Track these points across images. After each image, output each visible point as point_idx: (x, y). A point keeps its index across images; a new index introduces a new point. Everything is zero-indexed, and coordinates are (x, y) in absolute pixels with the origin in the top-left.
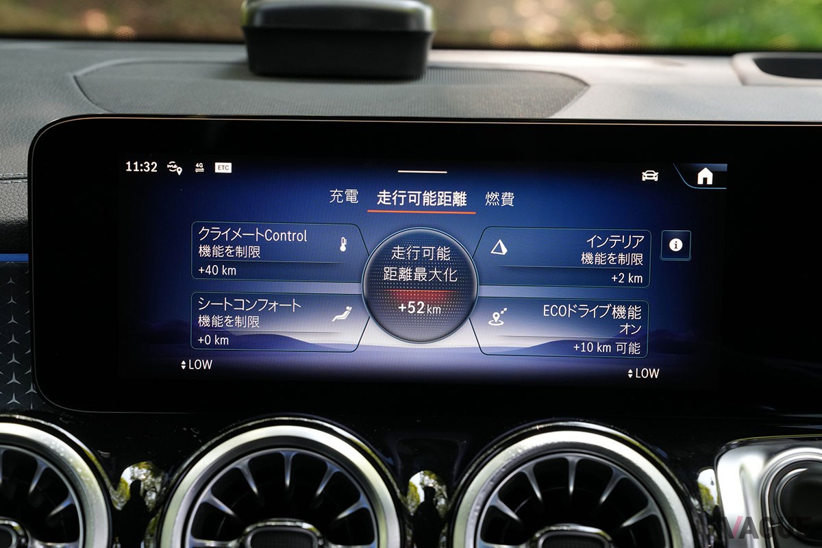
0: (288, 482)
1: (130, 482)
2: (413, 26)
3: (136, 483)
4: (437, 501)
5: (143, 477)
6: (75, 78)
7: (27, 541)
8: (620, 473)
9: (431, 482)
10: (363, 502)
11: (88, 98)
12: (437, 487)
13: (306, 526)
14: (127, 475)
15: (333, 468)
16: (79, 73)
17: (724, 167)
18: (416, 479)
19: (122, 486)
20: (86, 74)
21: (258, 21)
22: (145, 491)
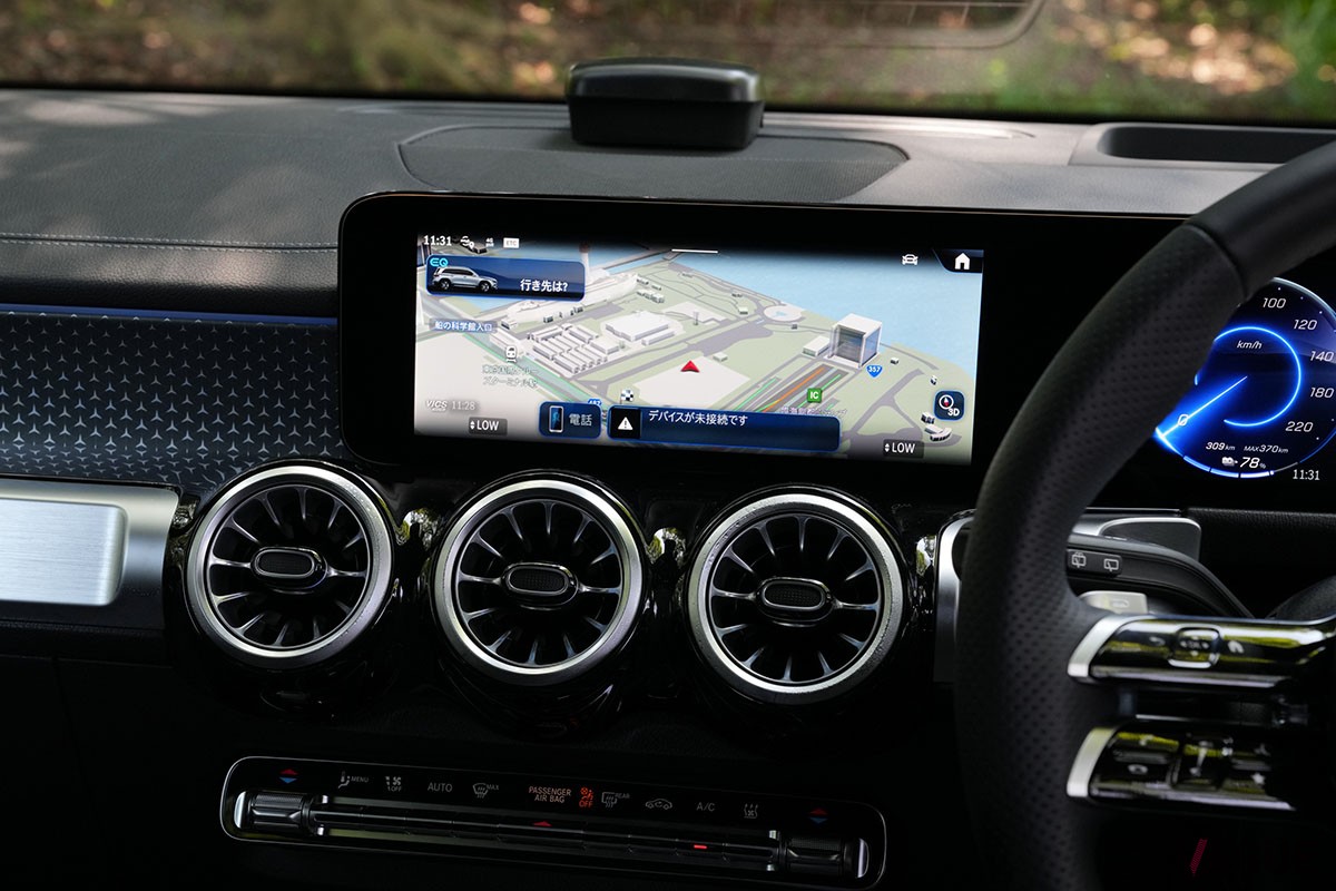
0: (549, 531)
1: (410, 524)
2: (737, 97)
3: (416, 525)
4: (677, 553)
5: (421, 521)
6: (400, 147)
7: (324, 568)
8: (845, 533)
9: (671, 536)
10: (612, 550)
11: (408, 170)
12: (677, 540)
13: (562, 568)
14: (408, 519)
15: (588, 518)
16: (404, 142)
17: (980, 253)
18: (659, 534)
19: (404, 527)
20: (411, 143)
21: (580, 90)
22: (423, 533)
